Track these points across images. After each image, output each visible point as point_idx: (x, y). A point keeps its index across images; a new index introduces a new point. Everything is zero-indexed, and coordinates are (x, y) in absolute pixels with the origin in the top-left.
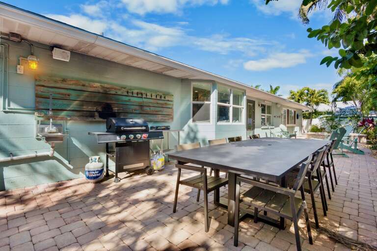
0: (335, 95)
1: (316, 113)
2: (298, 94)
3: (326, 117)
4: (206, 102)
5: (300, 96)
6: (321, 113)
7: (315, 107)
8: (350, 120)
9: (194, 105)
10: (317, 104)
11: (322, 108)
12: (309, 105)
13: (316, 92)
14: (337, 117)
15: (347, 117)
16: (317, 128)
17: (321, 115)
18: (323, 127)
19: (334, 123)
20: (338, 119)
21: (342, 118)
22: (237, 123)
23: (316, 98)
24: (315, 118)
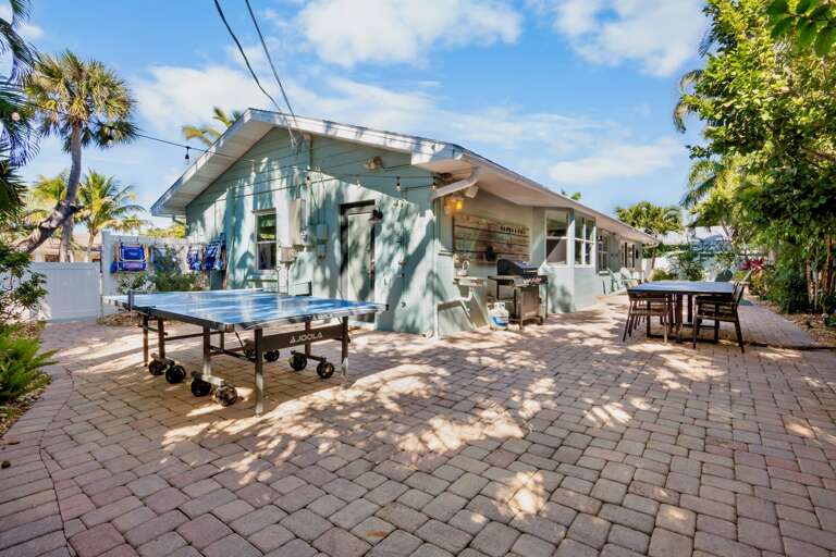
0: (695, 218)
1: (662, 248)
2: (631, 215)
3: (680, 255)
4: (563, 238)
5: (635, 217)
6: (668, 248)
7: (660, 237)
8: (718, 260)
9: (549, 242)
10: (663, 232)
11: (672, 238)
12: (650, 233)
13: (662, 211)
14: (696, 255)
15: (712, 256)
16: (664, 273)
17: (670, 250)
18: (673, 272)
19: (692, 266)
20: (698, 258)
21: (705, 255)
22: (589, 266)
23: (661, 221)
24: (660, 256)
